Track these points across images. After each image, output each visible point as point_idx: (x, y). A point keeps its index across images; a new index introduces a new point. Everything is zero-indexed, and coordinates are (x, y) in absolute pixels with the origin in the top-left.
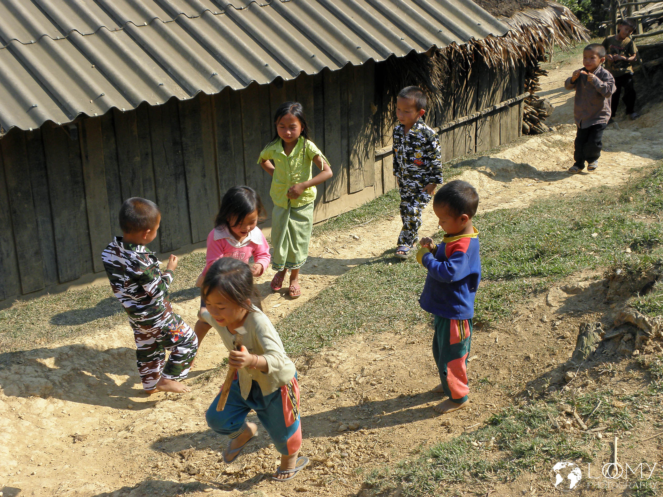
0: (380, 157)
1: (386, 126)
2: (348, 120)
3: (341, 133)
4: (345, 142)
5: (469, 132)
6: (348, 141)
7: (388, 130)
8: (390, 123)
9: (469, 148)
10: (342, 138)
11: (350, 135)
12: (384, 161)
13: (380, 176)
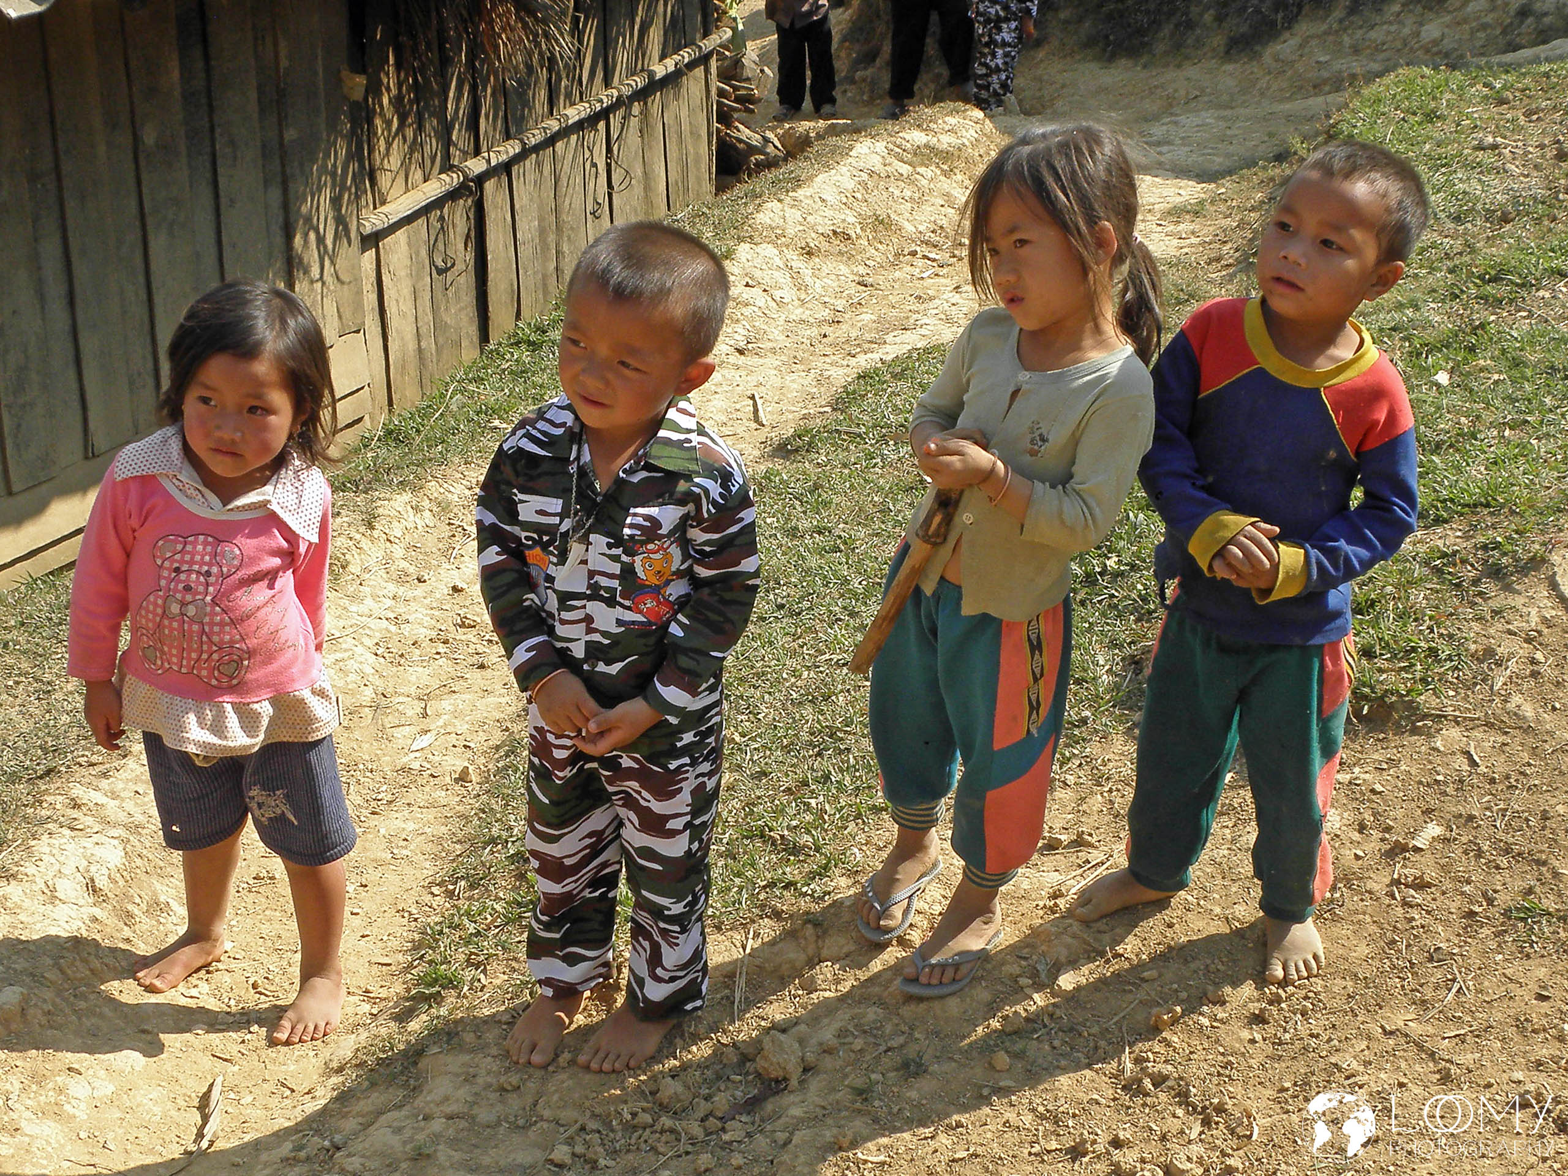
0: (372, 240)
1: (382, 142)
2: (280, 125)
3: (264, 166)
4: (275, 195)
5: (591, 152)
6: (285, 191)
7: (388, 154)
8: (390, 131)
9: (595, 199)
10: (266, 183)
11: (288, 171)
12: (382, 251)
13: (373, 297)
